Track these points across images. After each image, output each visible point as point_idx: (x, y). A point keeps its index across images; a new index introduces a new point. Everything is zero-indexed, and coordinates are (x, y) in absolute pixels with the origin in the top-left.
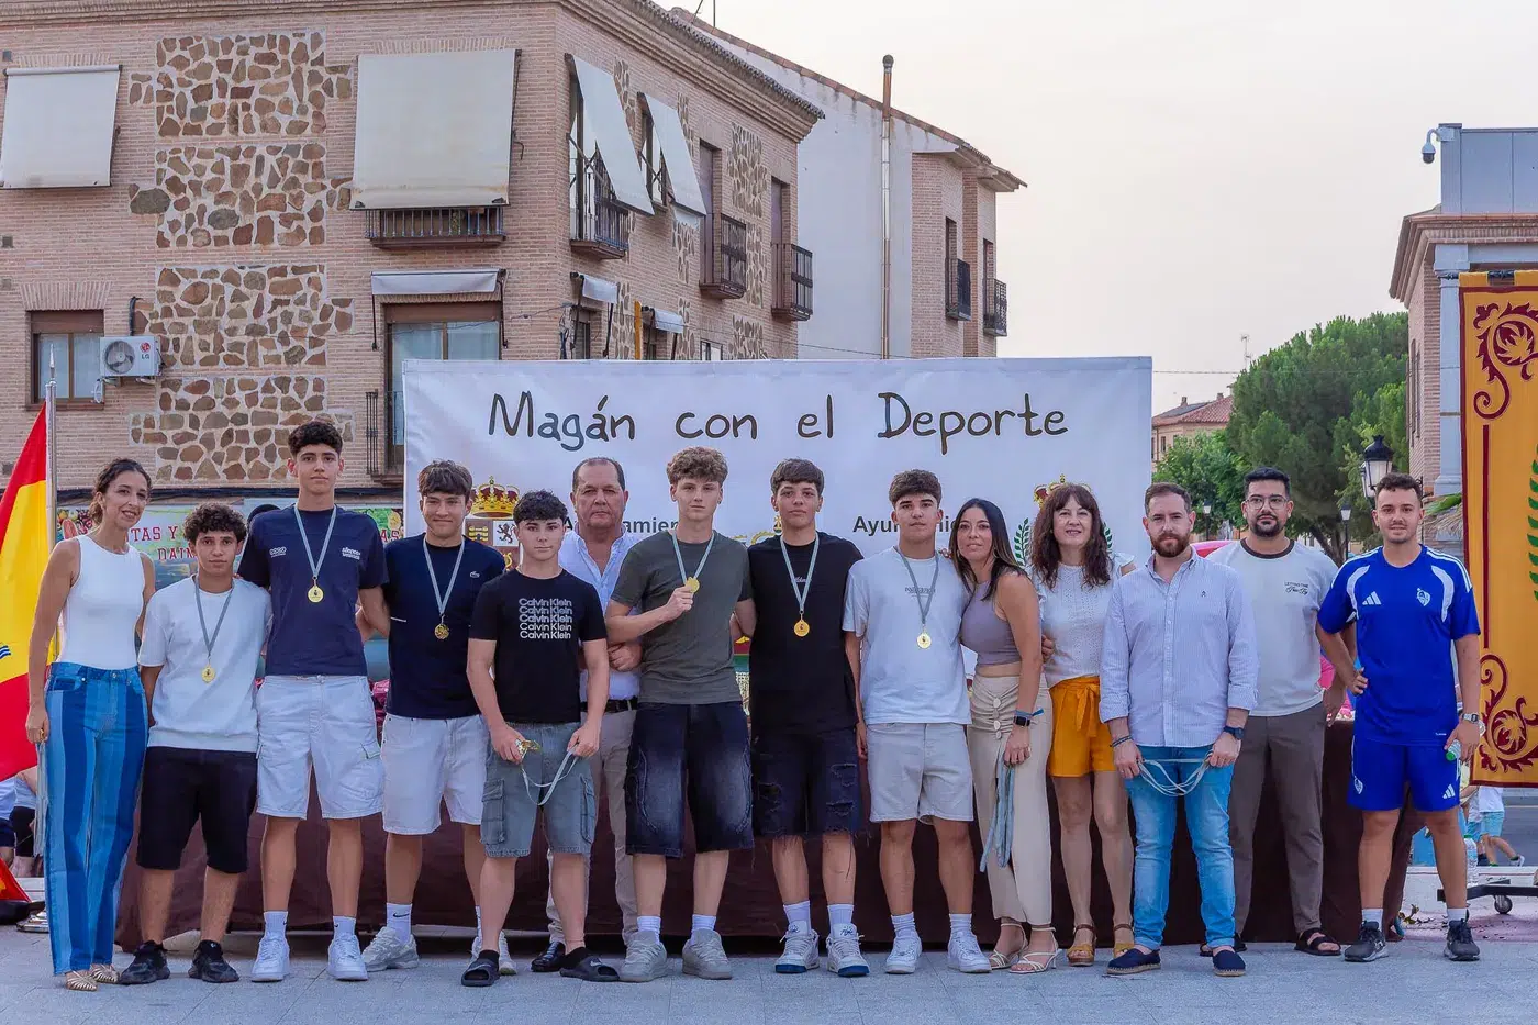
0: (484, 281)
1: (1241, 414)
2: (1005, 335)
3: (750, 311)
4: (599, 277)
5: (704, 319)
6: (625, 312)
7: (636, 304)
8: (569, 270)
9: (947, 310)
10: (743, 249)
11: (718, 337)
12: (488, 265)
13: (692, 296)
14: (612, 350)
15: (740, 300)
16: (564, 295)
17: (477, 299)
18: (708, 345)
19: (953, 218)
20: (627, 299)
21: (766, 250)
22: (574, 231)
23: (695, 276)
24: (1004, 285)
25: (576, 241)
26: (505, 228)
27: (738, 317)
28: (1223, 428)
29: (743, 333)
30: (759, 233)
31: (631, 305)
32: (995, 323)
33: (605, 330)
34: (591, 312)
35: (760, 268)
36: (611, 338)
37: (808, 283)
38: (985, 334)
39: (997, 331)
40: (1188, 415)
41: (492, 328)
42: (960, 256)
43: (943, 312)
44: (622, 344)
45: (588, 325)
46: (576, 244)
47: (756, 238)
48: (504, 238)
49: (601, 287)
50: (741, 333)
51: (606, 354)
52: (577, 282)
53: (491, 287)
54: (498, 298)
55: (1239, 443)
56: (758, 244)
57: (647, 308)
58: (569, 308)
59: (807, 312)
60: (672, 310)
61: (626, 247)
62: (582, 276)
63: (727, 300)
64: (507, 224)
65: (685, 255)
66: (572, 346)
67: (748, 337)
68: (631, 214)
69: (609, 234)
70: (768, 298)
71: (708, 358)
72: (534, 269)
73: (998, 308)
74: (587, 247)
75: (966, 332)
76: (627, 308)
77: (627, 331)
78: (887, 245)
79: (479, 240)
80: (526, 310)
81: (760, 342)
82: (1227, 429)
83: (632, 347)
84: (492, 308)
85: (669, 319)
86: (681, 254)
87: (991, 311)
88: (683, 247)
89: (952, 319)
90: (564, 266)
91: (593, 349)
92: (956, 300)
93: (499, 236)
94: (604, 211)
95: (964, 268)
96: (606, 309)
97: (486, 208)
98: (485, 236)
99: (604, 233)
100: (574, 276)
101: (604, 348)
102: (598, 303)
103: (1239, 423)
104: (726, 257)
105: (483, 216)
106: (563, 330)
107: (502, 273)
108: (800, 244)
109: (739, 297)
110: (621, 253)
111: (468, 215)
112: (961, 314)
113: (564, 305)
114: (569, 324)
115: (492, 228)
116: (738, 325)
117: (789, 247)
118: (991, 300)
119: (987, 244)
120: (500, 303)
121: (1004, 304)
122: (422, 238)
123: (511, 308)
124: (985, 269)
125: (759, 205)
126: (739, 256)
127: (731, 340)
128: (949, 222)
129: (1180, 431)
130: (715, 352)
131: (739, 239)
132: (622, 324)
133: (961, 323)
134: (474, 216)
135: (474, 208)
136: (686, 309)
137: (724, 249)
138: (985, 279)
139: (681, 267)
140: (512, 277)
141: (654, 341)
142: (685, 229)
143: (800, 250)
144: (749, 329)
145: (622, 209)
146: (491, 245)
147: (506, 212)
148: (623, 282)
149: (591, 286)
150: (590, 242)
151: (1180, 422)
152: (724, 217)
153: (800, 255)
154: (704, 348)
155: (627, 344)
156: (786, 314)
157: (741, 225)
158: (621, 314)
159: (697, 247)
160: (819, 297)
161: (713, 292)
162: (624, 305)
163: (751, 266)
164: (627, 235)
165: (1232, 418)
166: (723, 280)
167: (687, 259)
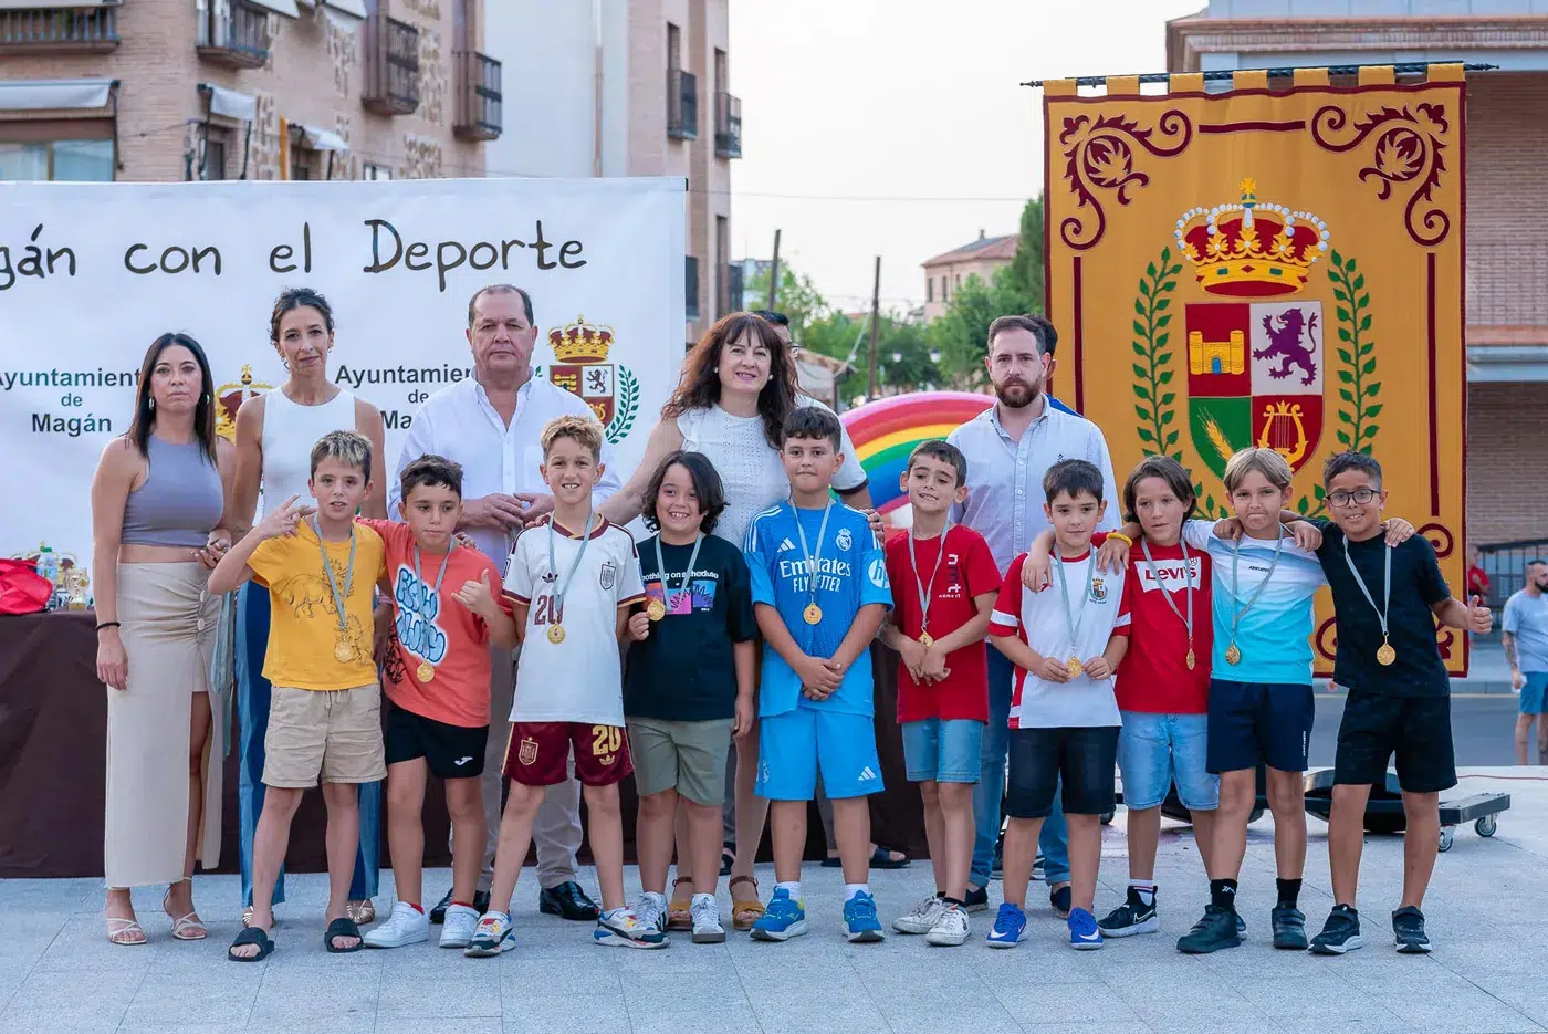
0: (91, 95)
1: (1027, 248)
2: (739, 157)
3: (427, 127)
4: (233, 89)
5: (368, 139)
6: (268, 130)
7: (282, 121)
8: (195, 81)
9: (670, 128)
10: (416, 57)
11: (385, 162)
12: (98, 76)
13: (352, 112)
14: (250, 174)
15: (412, 117)
16: (191, 110)
17: (88, 114)
18: (374, 169)
19: (676, 23)
20: (270, 115)
21: (446, 60)
22: (202, 37)
23: (356, 88)
24: (738, 100)
25: (204, 47)
26: (119, 32)
27: (411, 137)
28: (1010, 263)
29: (417, 156)
30: (436, 40)
31: (275, 122)
32: (726, 145)
33: (242, 151)
34: (225, 131)
35: (437, 80)
36: (251, 161)
37: (497, 97)
38: (717, 156)
39: (731, 153)
40: (982, 251)
41: (105, 150)
42: (685, 66)
43: (664, 132)
44: (263, 168)
45: (222, 145)
46: (207, 51)
47: (433, 45)
48: (118, 44)
49: (234, 100)
50: (415, 155)
51: (243, 177)
52: (205, 94)
53: (101, 100)
54: (110, 113)
55: (1026, 281)
56: (435, 51)
57: (292, 127)
58: (194, 126)
59: (497, 130)
60: (328, 128)
61: (265, 54)
62: (211, 89)
63: (398, 119)
64: (123, 27)
65: (343, 63)
66: (201, 169)
67: (423, 156)
68: (272, 18)
69: (247, 40)
70: (449, 115)
71: (374, 178)
72: (153, 80)
73: (732, 126)
74: (220, 55)
75: (692, 154)
76: (270, 125)
77: (273, 150)
78: (599, 54)
79: (88, 46)
80: (144, 127)
81: (440, 165)
82: (1015, 267)
83: (276, 169)
84: (104, 125)
85: (326, 139)
86: (338, 63)
87: (723, 129)
88: (341, 56)
89: (675, 138)
90: (187, 76)
91: (228, 173)
92: (678, 117)
93: (111, 41)
94: (241, 14)
95: (689, 80)
96: (241, 127)
97: (96, 8)
98: (93, 42)
99: (241, 40)
100: (201, 87)
101: (240, 171)
102: (235, 120)
103: (1027, 258)
104: (394, 68)
105: (92, 18)
106: (189, 151)
107: (115, 85)
108: (489, 52)
109: (410, 113)
110: (260, 60)
111: (73, 16)
112: (685, 134)
113: (190, 122)
114: (198, 145)
115: (103, 31)
116: (411, 145)
117: (472, 56)
118: (723, 117)
119: (719, 53)
120: (112, 121)
121: (738, 121)
122: (21, 44)
123: (125, 126)
124: (717, 80)
125: (437, 8)
126: (411, 65)
127: (403, 164)
128: (672, 28)
129: (976, 269)
130: (382, 176)
131: (410, 45)
132: (264, 143)
133: (686, 144)
134: (81, 17)
135: (81, 9)
136: (347, 128)
137: (391, 58)
138: (717, 95)
139: (339, 79)
140: (129, 87)
141: (304, 159)
142: (342, 35)
143: (486, 59)
144: (425, 150)
145: (262, 12)
146: (104, 51)
147: (119, 13)
148: (265, 95)
149: (220, 98)
150: (222, 49)
151: (978, 259)
152: (391, 21)
153: (488, 65)
154: (368, 172)
155: (270, 167)
156: (470, 133)
157: (412, 30)
158: (264, 135)
159: (359, 56)
160: (512, 111)
161: (379, 107)
162: (268, 121)
163: (427, 77)
164: (267, 41)
165: (1018, 253)
166: (390, 95)
167: (346, 68)
